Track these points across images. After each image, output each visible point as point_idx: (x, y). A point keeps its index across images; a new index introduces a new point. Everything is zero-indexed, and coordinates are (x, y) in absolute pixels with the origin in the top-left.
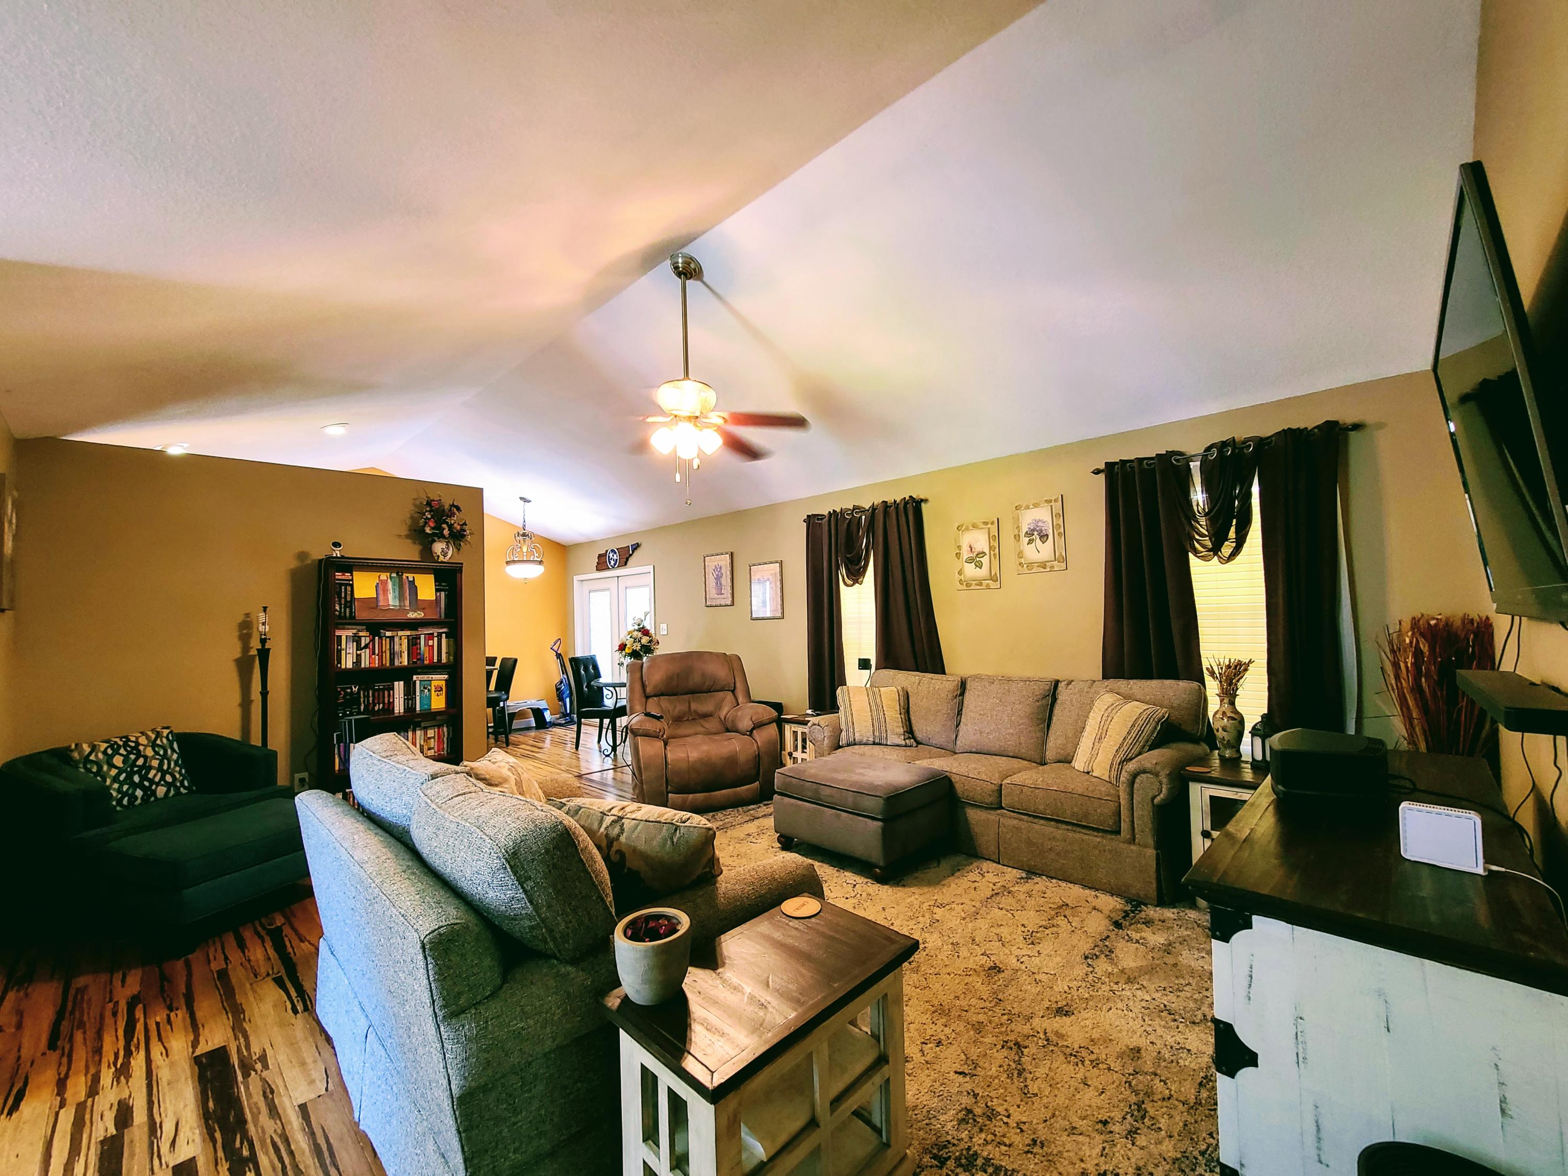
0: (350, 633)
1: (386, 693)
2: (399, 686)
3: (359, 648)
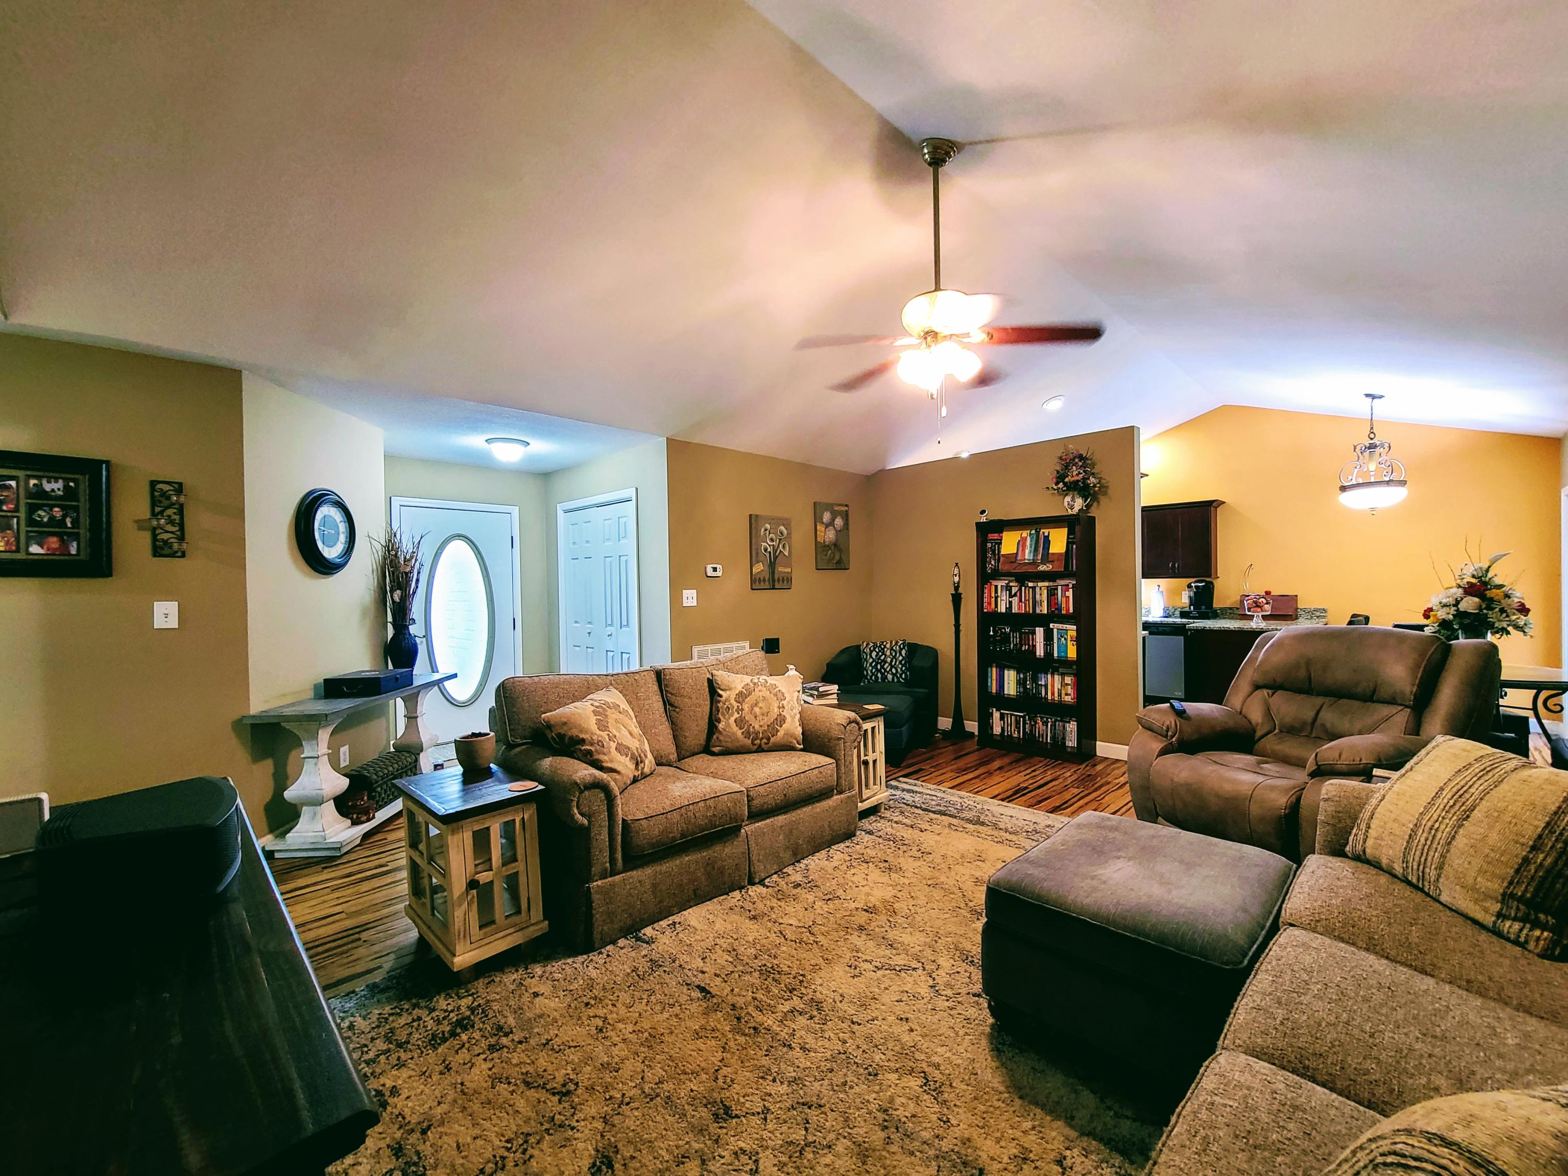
0: (1004, 583)
1: (1031, 636)
2: (1040, 631)
3: (1011, 596)
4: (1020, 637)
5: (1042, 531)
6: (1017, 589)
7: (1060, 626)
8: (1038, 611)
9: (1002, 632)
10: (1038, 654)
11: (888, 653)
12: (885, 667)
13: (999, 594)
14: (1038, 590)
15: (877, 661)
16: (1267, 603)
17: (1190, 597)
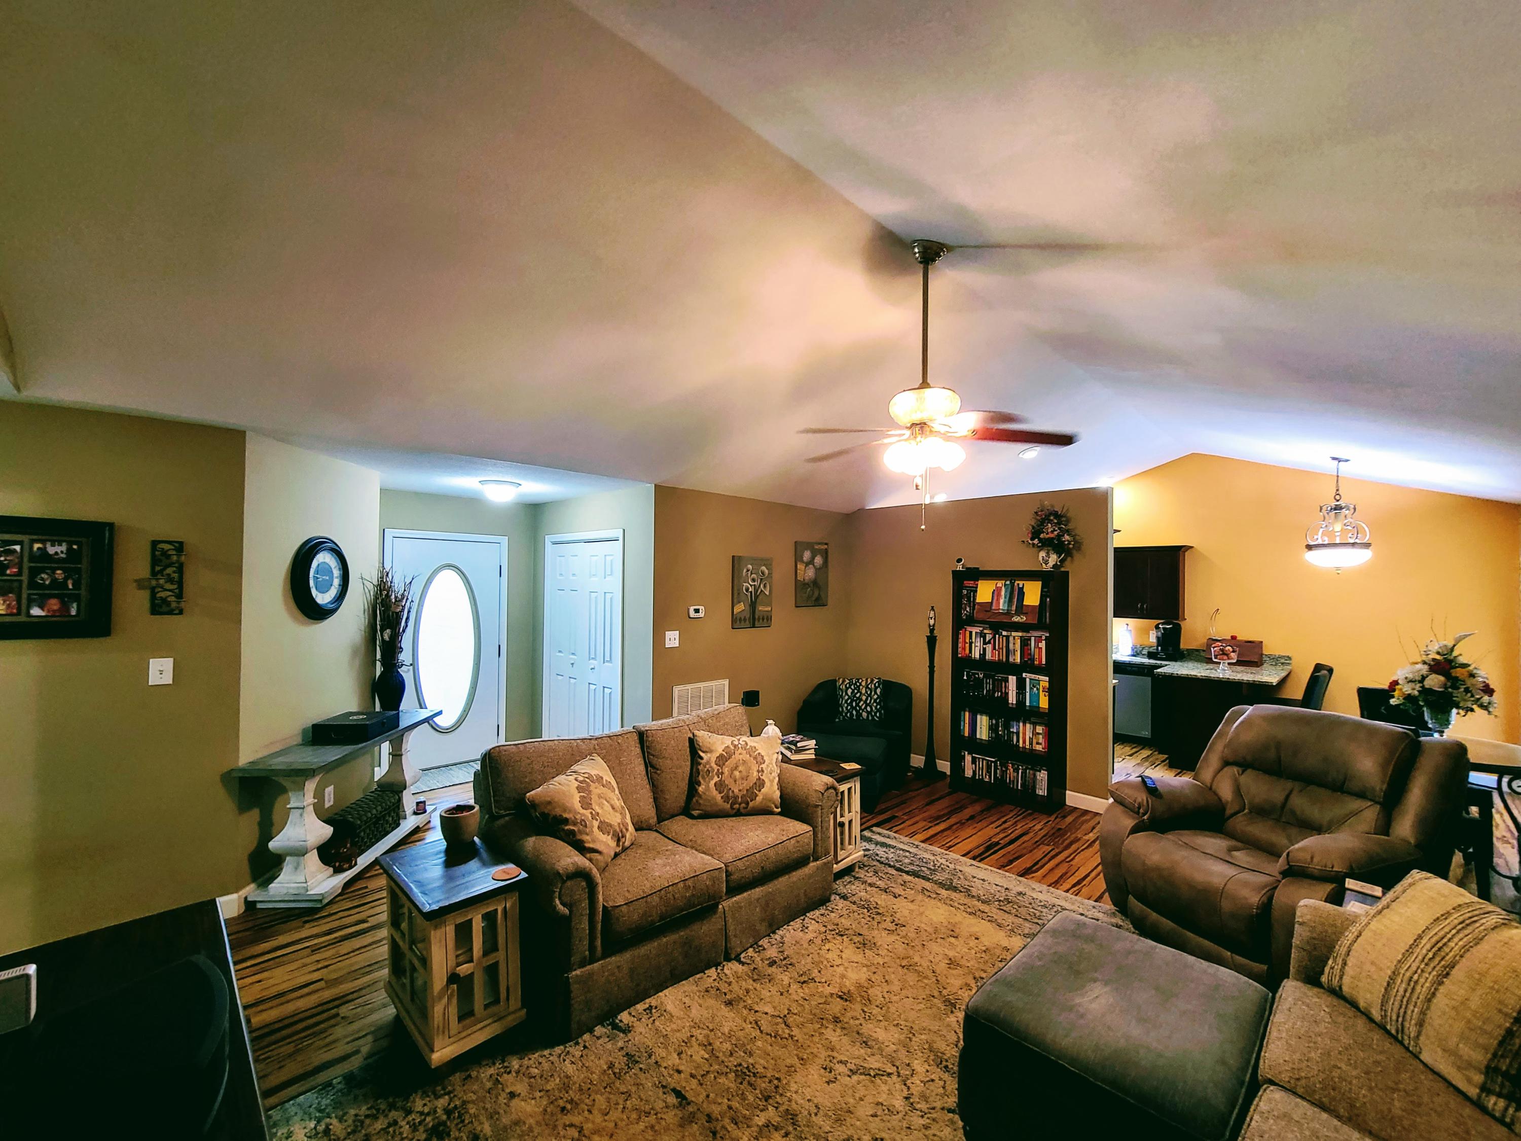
0: (978, 630)
1: (1003, 684)
2: (1012, 680)
3: (985, 643)
4: (993, 684)
5: (1017, 582)
6: (991, 636)
7: (1033, 676)
8: (1011, 660)
9: (975, 677)
10: (1010, 702)
11: (864, 691)
12: (860, 704)
13: (974, 640)
14: (1011, 639)
15: (853, 698)
16: (1233, 651)
17: (1158, 638)
